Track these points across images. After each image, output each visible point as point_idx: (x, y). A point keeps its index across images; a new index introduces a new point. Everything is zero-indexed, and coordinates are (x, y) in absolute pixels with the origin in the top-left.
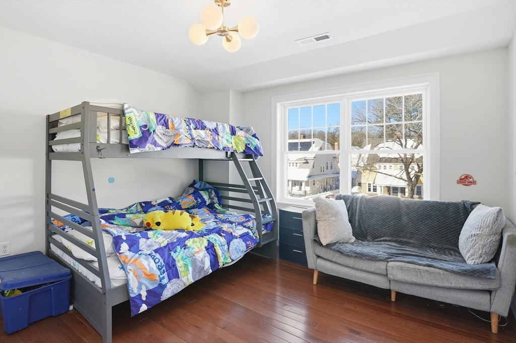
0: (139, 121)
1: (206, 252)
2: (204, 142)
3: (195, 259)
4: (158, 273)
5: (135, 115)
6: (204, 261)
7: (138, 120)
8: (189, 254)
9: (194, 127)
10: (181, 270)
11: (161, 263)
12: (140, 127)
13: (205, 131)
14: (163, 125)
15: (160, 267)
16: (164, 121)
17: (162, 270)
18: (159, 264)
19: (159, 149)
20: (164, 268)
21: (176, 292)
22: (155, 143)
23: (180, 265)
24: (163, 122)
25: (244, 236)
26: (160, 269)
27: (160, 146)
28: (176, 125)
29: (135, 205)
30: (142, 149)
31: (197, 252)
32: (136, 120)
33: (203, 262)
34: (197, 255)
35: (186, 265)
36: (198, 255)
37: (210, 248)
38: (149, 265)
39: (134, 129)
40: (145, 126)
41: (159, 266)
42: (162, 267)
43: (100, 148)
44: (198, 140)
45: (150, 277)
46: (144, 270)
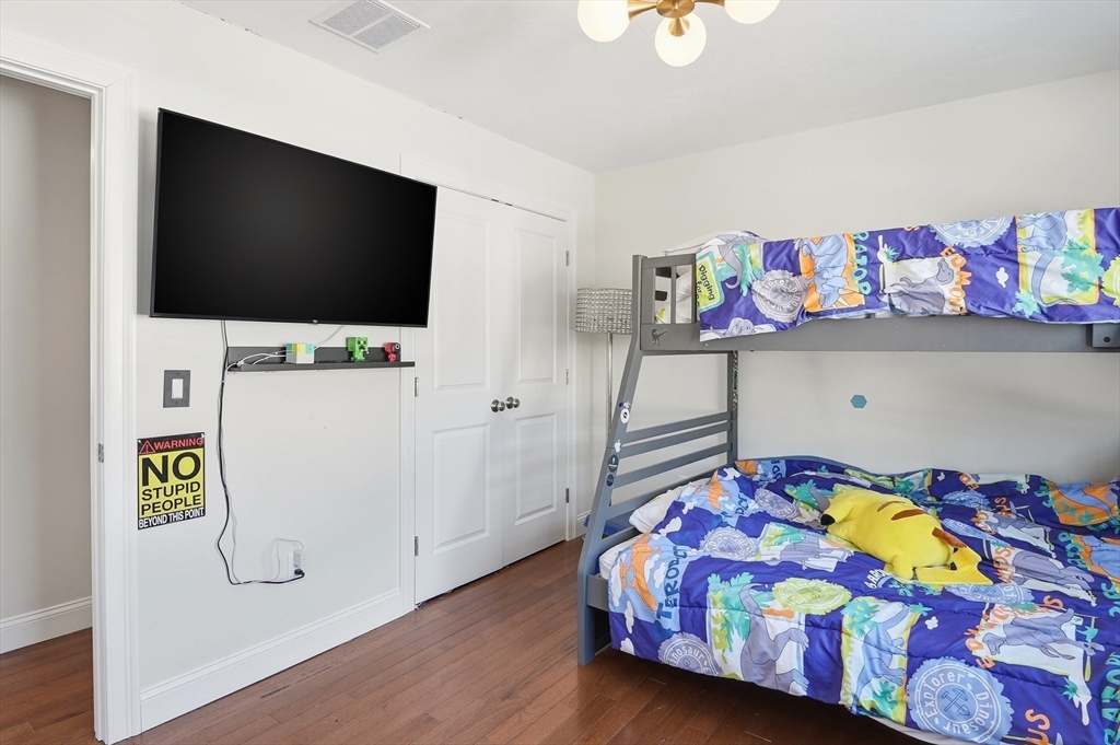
0: (720, 270)
1: (803, 628)
2: (924, 297)
3: (757, 624)
4: (662, 598)
5: (712, 259)
6: (780, 646)
7: (718, 268)
8: (749, 604)
9: (892, 253)
10: (713, 626)
11: (676, 582)
12: (723, 283)
13: (938, 259)
14: (785, 268)
15: (669, 590)
16: (788, 256)
17: (671, 598)
18: (672, 582)
19: (768, 328)
20: (677, 596)
21: (692, 667)
22: (755, 316)
23: (715, 614)
24: (785, 259)
25: (1026, 679)
26: (668, 594)
27: (769, 321)
28: (820, 262)
29: (921, 474)
30: (722, 331)
31: (772, 612)
32: (715, 268)
33: (776, 646)
34: (770, 619)
35: (727, 624)
36: (772, 621)
37: (825, 629)
38: (652, 571)
39: (709, 288)
40: (733, 280)
41: (669, 585)
42: (674, 592)
43: (658, 333)
44: (901, 294)
45: (645, 595)
46: (638, 575)
